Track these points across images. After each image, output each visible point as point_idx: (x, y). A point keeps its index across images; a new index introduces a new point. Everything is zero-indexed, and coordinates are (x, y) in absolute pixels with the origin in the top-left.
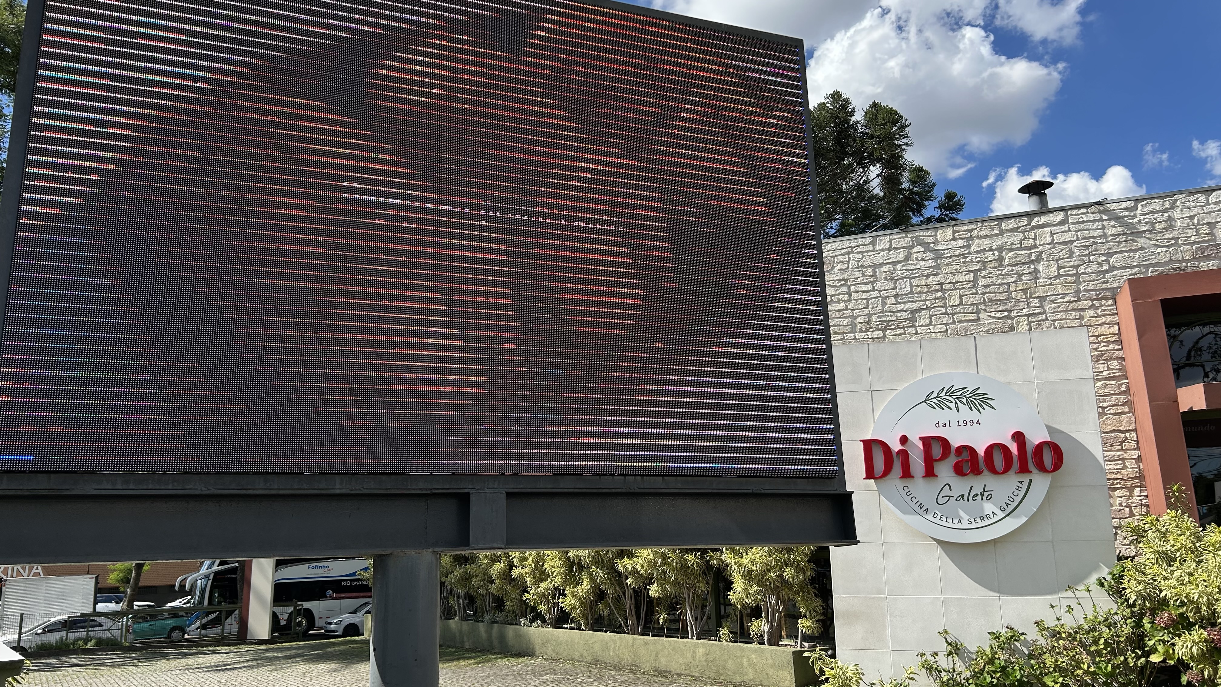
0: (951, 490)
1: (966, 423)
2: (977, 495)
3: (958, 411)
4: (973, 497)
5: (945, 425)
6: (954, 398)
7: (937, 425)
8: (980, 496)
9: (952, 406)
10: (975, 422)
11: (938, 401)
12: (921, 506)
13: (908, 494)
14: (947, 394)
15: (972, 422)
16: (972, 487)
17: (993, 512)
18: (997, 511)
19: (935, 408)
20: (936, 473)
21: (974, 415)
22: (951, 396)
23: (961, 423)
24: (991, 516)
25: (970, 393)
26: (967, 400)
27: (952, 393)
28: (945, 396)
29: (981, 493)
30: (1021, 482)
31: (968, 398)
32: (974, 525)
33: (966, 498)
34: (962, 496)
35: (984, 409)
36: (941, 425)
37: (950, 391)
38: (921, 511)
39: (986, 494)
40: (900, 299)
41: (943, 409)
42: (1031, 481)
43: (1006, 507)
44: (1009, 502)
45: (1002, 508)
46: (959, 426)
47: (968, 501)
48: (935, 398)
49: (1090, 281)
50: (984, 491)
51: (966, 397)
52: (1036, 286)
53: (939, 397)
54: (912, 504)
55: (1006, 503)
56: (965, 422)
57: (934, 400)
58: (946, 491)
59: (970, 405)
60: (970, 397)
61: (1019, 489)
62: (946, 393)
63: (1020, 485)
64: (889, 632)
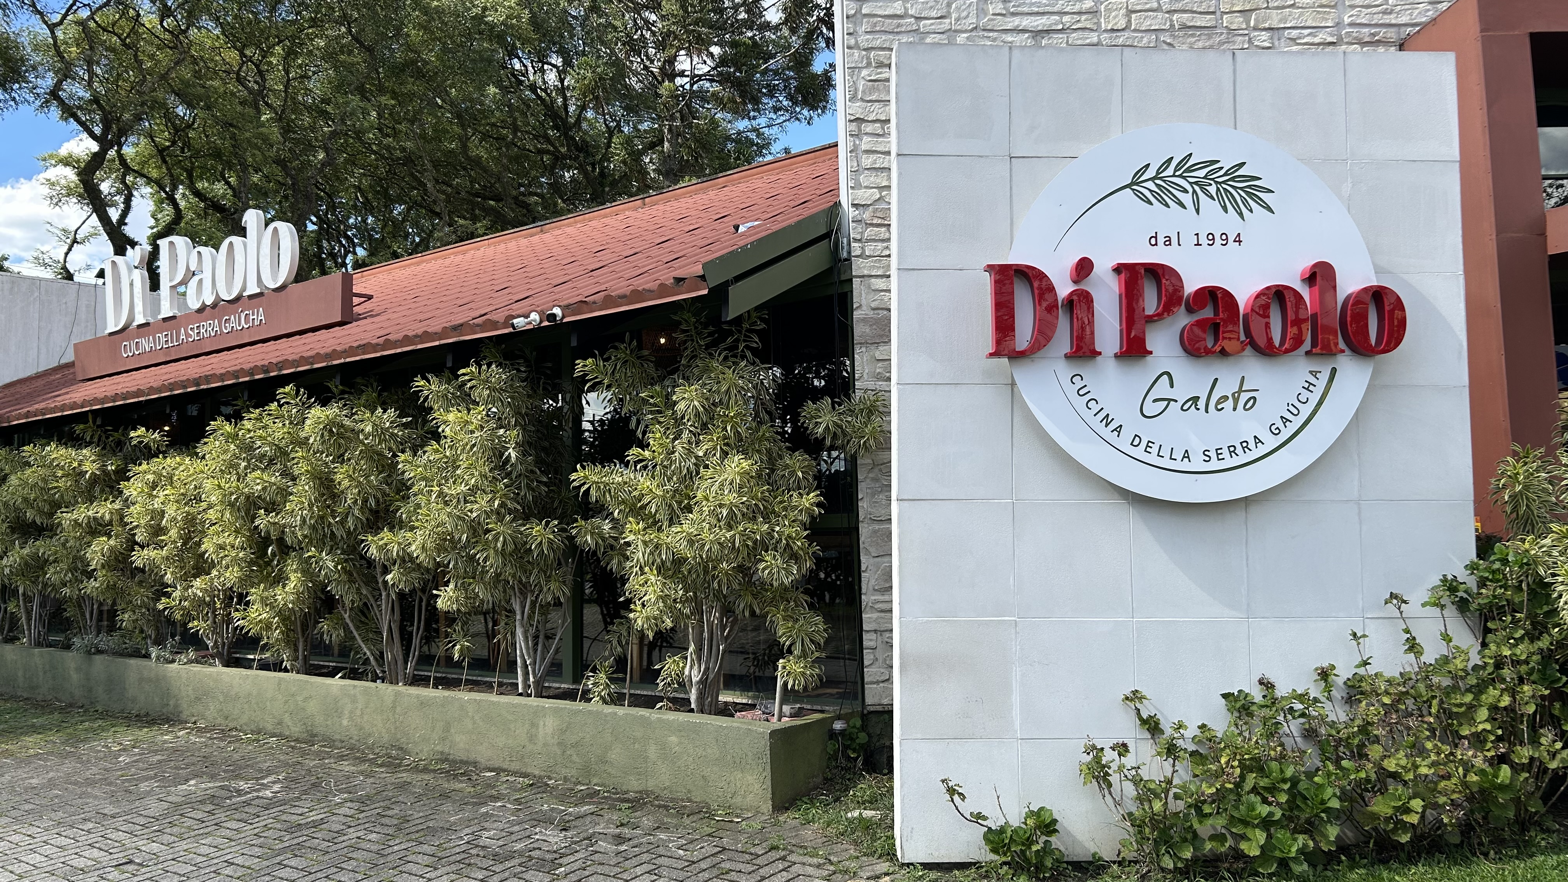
0: (1172, 386)
1: (1213, 239)
2: (1226, 398)
3: (1198, 211)
4: (1218, 403)
5: (1168, 241)
6: (1191, 183)
7: (1153, 240)
8: (1230, 403)
9: (1186, 199)
10: (1231, 239)
11: (1157, 185)
12: (1107, 420)
13: (1081, 392)
14: (1177, 173)
15: (1225, 236)
16: (1216, 380)
17: (1255, 437)
18: (1265, 436)
19: (1150, 203)
20: (1149, 348)
21: (1230, 223)
22: (1184, 178)
23: (1203, 240)
24: (1252, 445)
25: (1225, 174)
26: (1218, 189)
27: (1187, 171)
28: (1174, 176)
29: (1233, 394)
30: (1314, 373)
31: (1220, 183)
32: (1215, 465)
33: (1201, 404)
34: (1195, 399)
35: (1251, 211)
36: (1161, 240)
37: (1185, 167)
39: (1244, 397)
41: (1167, 205)
42: (1334, 371)
43: (1281, 427)
44: (1288, 416)
45: (1273, 428)
46: (1198, 244)
47: (1207, 411)
48: (1152, 179)
49: (1362, 6)
50: (1240, 390)
51: (1216, 183)
52: (1267, 8)
53: (1160, 178)
56: (1210, 237)
57: (1150, 185)
58: (1162, 389)
60: (1224, 182)
61: (1311, 388)
62: (1175, 171)
63: (1312, 380)
64: (1016, 699)
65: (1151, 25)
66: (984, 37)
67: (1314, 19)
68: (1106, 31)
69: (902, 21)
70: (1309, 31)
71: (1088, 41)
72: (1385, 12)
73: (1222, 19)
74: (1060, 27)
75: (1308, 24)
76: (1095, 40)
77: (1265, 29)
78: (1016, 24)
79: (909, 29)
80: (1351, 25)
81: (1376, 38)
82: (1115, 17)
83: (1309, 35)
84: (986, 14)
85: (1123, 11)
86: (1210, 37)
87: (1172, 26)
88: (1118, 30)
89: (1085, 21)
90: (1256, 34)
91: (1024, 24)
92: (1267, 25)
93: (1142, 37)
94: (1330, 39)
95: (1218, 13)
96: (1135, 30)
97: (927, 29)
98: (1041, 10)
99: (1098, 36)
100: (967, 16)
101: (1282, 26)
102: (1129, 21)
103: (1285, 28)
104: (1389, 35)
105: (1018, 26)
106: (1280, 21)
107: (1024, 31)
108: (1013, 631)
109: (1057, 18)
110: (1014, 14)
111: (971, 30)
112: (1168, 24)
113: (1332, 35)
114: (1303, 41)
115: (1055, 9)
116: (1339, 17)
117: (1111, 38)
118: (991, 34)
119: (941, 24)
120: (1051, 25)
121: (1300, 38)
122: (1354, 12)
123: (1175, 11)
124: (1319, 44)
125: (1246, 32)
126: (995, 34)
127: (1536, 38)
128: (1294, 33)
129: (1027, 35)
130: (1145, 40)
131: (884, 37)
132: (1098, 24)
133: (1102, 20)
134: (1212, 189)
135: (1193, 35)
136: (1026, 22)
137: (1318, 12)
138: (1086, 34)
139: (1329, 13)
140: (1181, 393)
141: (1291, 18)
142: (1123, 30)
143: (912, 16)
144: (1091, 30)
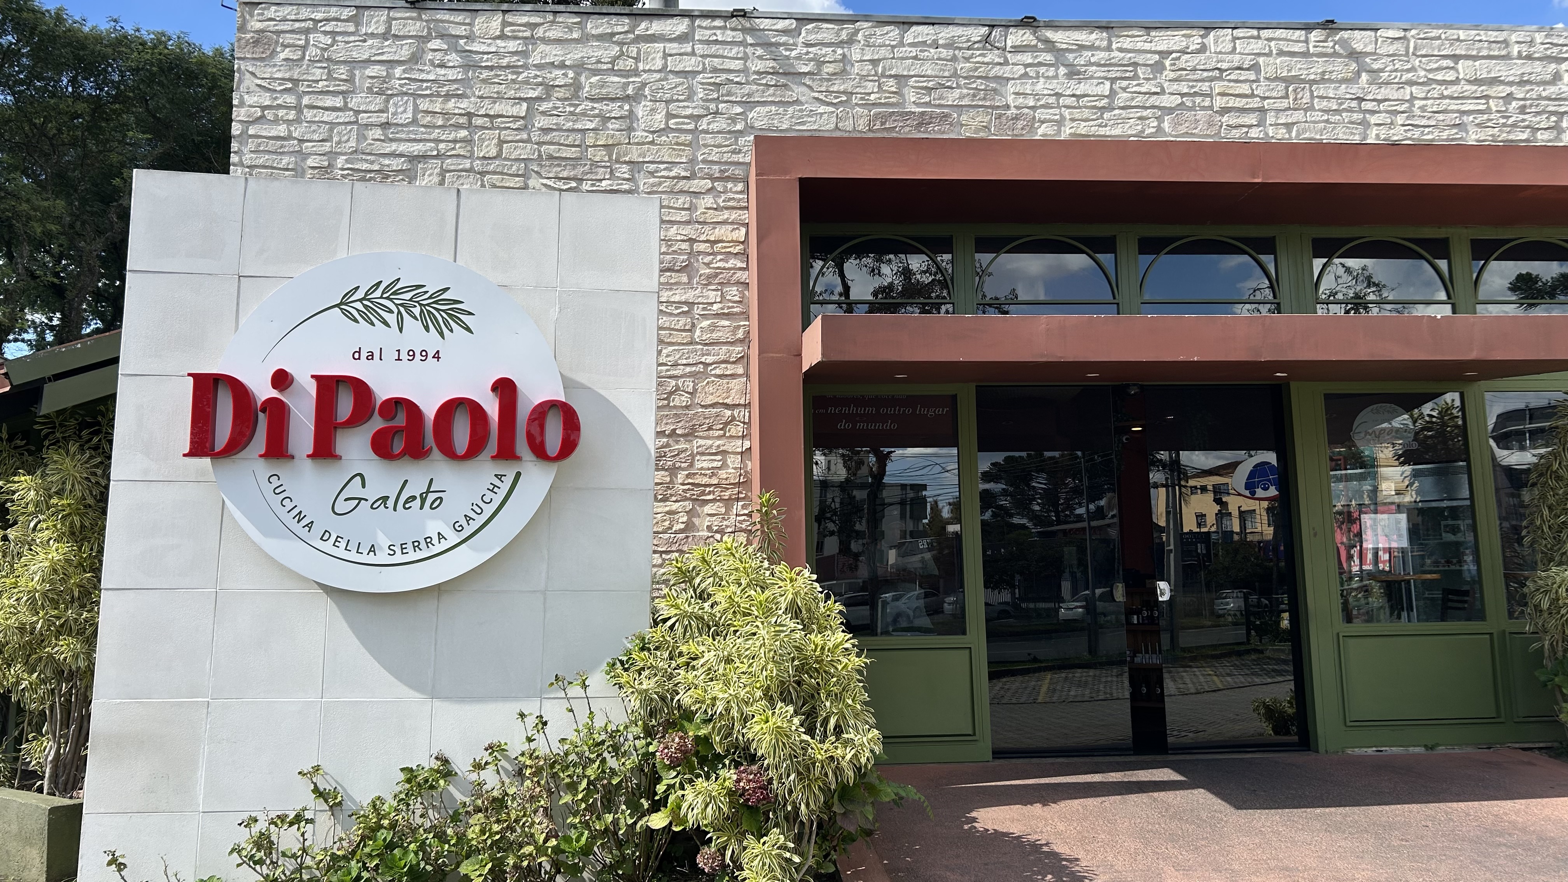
0: (364, 486)
1: (414, 355)
2: (414, 498)
3: (401, 330)
4: (406, 502)
5: (370, 357)
6: (396, 305)
7: (357, 355)
8: (418, 501)
9: (391, 319)
10: (430, 355)
11: (365, 306)
12: (300, 517)
13: (277, 491)
14: (385, 296)
15: (424, 354)
16: (406, 481)
17: (439, 534)
18: (448, 532)
19: (356, 321)
20: (338, 451)
21: (431, 341)
22: (391, 300)
23: (404, 356)
24: (435, 540)
25: (430, 298)
26: (422, 311)
27: (394, 293)
28: (381, 297)
29: (421, 495)
30: (499, 477)
31: (424, 305)
32: (399, 558)
33: (390, 503)
34: (385, 499)
35: (451, 331)
36: (364, 355)
37: (392, 290)
38: (298, 528)
39: (431, 497)
40: (392, 133)
41: (373, 324)
42: (518, 475)
43: (465, 524)
44: (472, 515)
45: (457, 525)
46: (399, 359)
47: (395, 510)
48: (360, 300)
49: (714, 146)
50: (428, 491)
51: (420, 305)
52: (629, 143)
53: (369, 300)
54: (282, 512)
55: (466, 516)
56: (411, 353)
57: (358, 305)
58: (354, 490)
59: (427, 320)
60: (428, 305)
61: (496, 490)
62: (383, 293)
63: (497, 482)
64: (201, 774)
65: (520, 155)
66: (362, 159)
67: (670, 155)
68: (478, 158)
69: (285, 143)
70: (665, 165)
71: (461, 167)
72: (734, 152)
73: (587, 151)
74: (435, 153)
75: (665, 159)
76: (468, 166)
77: (625, 162)
78: (393, 148)
79: (291, 150)
80: (704, 161)
81: (726, 174)
82: (487, 146)
83: (664, 169)
84: (366, 139)
85: (495, 141)
86: (574, 167)
87: (540, 156)
88: (489, 158)
89: (459, 149)
90: (617, 166)
91: (401, 149)
92: (627, 159)
93: (512, 165)
94: (683, 174)
95: (584, 146)
96: (506, 159)
97: (309, 151)
98: (418, 137)
99: (471, 163)
100: (348, 140)
101: (641, 160)
102: (501, 150)
103: (644, 162)
104: (737, 172)
105: (395, 151)
106: (640, 155)
107: (401, 155)
108: (205, 711)
109: (433, 145)
110: (392, 140)
111: (352, 153)
112: (536, 154)
113: (686, 170)
114: (659, 174)
115: (432, 137)
116: (694, 154)
117: (483, 164)
118: (369, 158)
119: (322, 146)
120: (426, 151)
121: (657, 172)
122: (706, 151)
123: (544, 143)
124: (674, 178)
125: (608, 164)
126: (372, 158)
127: (804, 183)
128: (652, 167)
129: (403, 159)
130: (514, 168)
131: (267, 157)
132: (472, 152)
133: (476, 149)
134: (417, 311)
135: (559, 165)
136: (402, 148)
137: (674, 149)
138: (459, 161)
139: (684, 150)
140: (372, 493)
141: (649, 153)
142: (494, 158)
143: (295, 138)
144: (464, 157)
